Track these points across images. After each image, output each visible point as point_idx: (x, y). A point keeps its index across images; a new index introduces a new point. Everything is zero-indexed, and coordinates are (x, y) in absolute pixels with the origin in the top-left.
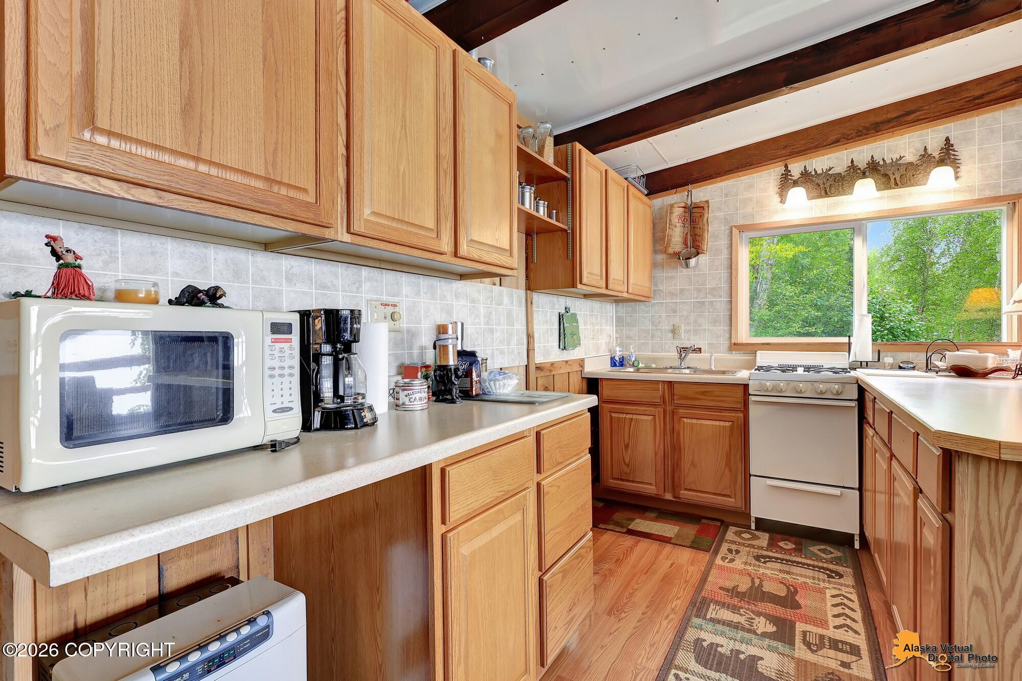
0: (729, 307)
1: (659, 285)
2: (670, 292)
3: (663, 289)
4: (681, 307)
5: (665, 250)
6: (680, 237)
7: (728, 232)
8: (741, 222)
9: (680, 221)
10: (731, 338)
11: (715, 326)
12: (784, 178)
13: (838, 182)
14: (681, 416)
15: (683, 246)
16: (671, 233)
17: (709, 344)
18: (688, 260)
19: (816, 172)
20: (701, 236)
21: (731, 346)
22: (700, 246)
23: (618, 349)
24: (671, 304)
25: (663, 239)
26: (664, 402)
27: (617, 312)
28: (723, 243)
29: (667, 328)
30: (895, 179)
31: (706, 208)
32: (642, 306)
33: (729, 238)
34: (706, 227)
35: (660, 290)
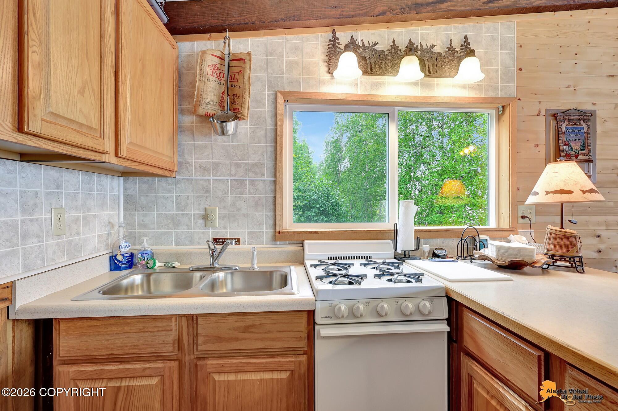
0: (273, 187)
1: (186, 156)
2: (201, 166)
3: (192, 162)
4: (214, 185)
5: (195, 110)
6: (214, 95)
7: (272, 97)
8: (287, 88)
9: (215, 75)
10: (275, 225)
11: (257, 211)
12: (331, 44)
13: (381, 60)
14: (209, 371)
15: (218, 107)
16: (202, 86)
17: (250, 233)
18: (224, 124)
19: (363, 43)
20: (241, 97)
21: (275, 235)
22: (240, 109)
23: (123, 243)
24: (202, 182)
25: (192, 96)
26: (180, 347)
27: (125, 189)
28: (267, 110)
29: (197, 212)
30: (429, 66)
31: (247, 62)
32: (163, 183)
33: (273, 106)
34: (247, 87)
35: (188, 163)
